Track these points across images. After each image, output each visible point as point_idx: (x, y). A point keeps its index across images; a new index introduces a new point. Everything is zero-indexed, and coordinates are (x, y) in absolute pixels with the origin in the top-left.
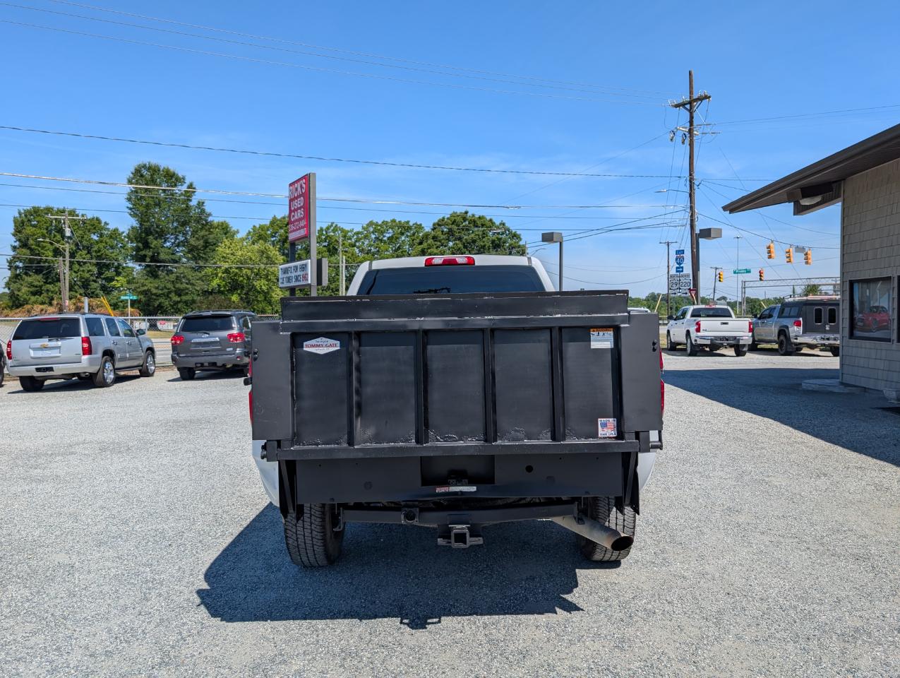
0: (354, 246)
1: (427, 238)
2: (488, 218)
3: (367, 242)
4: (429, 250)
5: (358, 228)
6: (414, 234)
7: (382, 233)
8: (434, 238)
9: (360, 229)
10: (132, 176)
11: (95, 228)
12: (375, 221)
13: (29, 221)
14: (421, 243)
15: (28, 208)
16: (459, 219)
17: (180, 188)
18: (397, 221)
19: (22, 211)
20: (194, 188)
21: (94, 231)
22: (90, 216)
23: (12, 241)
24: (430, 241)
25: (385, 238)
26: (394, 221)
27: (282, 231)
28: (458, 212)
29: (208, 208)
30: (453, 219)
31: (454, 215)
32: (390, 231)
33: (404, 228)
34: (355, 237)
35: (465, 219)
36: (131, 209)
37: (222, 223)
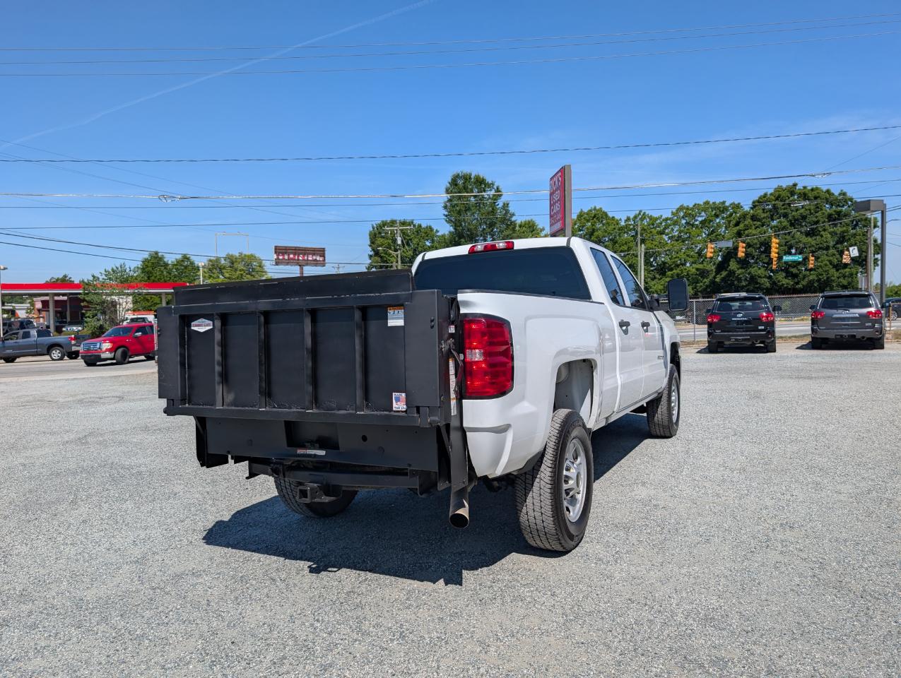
0: (662, 233)
1: (744, 217)
2: (824, 189)
3: (676, 228)
4: (746, 232)
5: (667, 214)
6: (731, 215)
7: (694, 217)
8: (754, 218)
9: (670, 216)
10: (448, 185)
11: (427, 236)
12: (685, 205)
13: (380, 233)
14: (737, 224)
15: (379, 222)
16: (783, 194)
17: (488, 193)
18: (711, 203)
19: (375, 226)
20: (500, 191)
21: (427, 238)
22: (424, 226)
23: (369, 251)
24: (748, 221)
25: (697, 223)
26: (707, 203)
27: (590, 224)
28: (784, 186)
29: (511, 209)
30: (777, 194)
31: (779, 189)
32: (703, 214)
33: (720, 209)
34: (664, 224)
35: (792, 193)
36: (446, 216)
37: (529, 222)
